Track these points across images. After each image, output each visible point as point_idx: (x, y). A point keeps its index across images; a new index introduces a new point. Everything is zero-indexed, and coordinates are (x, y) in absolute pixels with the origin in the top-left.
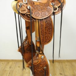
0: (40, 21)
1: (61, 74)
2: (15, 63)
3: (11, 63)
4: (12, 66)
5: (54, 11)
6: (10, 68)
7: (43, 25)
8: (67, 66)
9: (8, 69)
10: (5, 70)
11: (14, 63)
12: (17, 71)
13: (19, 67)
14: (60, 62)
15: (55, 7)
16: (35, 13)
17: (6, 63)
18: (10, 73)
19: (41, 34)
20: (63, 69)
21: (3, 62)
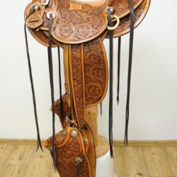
0: (72, 48)
1: (141, 174)
2: (31, 148)
3: (21, 148)
4: (25, 156)
5: (109, 28)
6: (20, 159)
7: (81, 59)
8: (155, 155)
9: (15, 161)
10: (9, 165)
11: (29, 147)
12: (37, 167)
13: (41, 157)
14: (137, 147)
15: (114, 18)
16: (63, 28)
17: (10, 147)
18: (19, 172)
19: (74, 79)
20: (145, 163)
21: (4, 146)
